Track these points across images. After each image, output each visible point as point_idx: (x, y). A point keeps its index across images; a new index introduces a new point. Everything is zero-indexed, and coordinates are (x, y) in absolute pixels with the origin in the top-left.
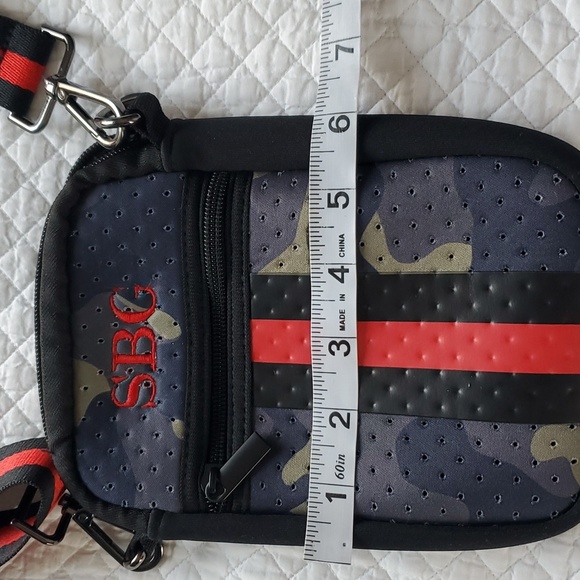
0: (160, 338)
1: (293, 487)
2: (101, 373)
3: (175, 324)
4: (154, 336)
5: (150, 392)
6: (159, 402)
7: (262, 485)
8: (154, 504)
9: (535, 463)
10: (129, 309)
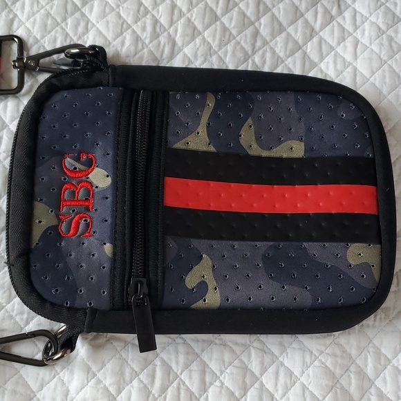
0: (97, 187)
1: (193, 289)
2: (52, 211)
3: (108, 176)
4: (92, 186)
5: (88, 225)
6: (94, 232)
7: (172, 289)
8: (90, 304)
9: (350, 266)
10: (75, 168)
